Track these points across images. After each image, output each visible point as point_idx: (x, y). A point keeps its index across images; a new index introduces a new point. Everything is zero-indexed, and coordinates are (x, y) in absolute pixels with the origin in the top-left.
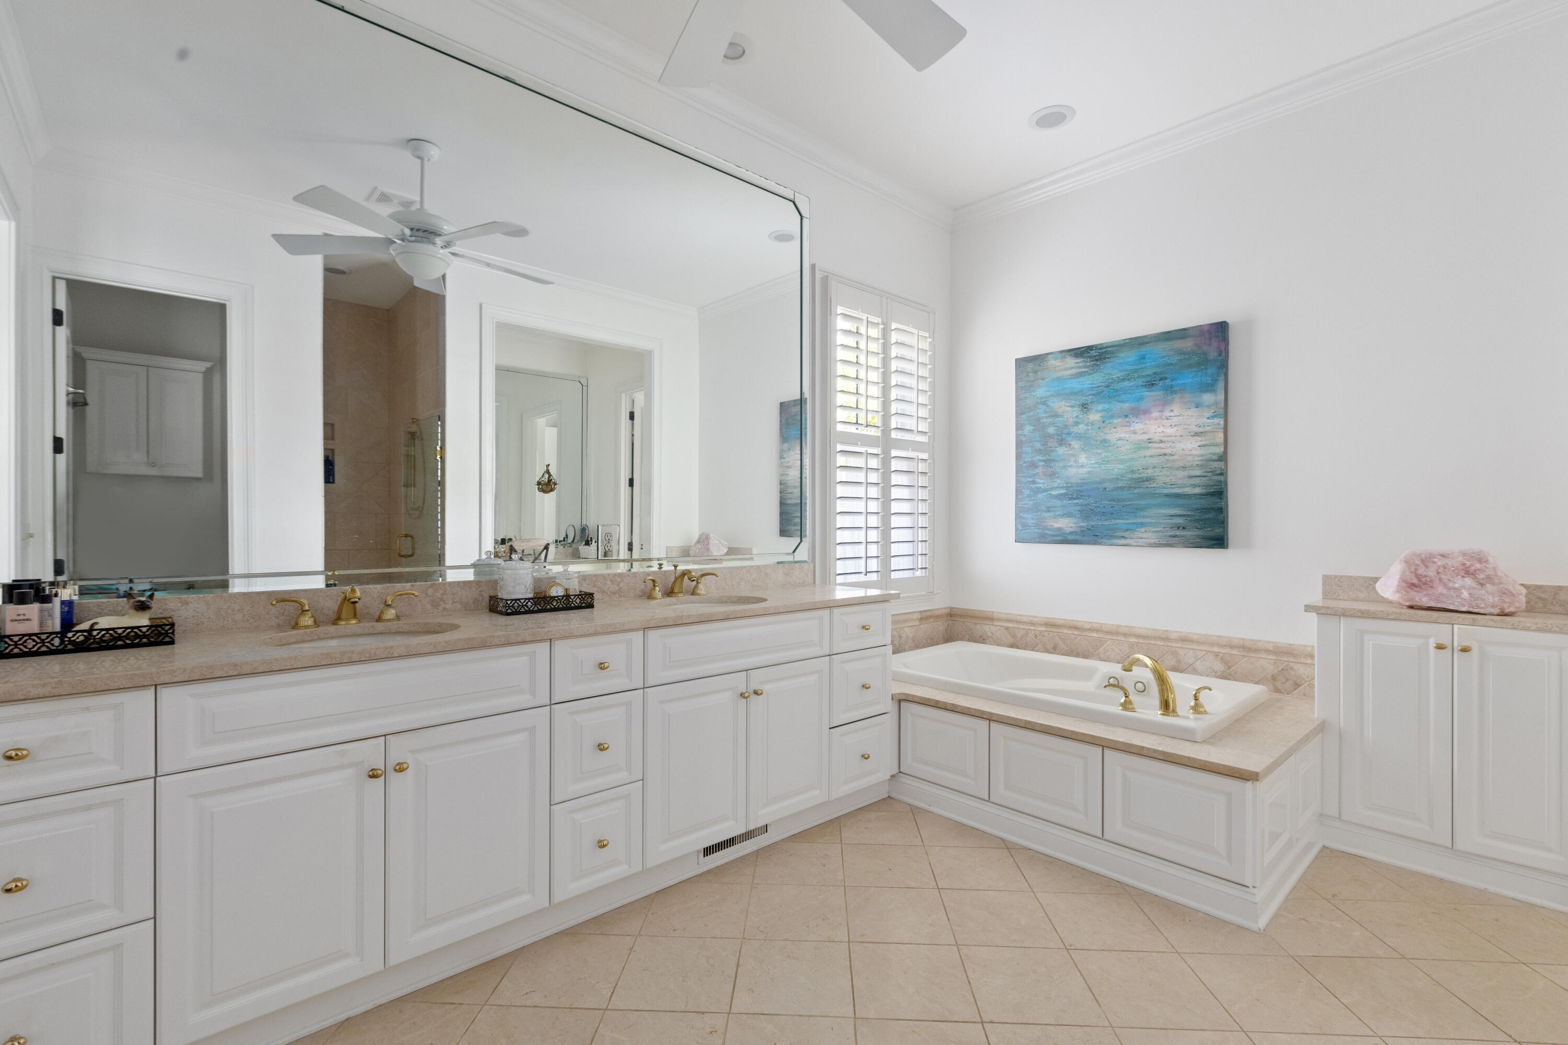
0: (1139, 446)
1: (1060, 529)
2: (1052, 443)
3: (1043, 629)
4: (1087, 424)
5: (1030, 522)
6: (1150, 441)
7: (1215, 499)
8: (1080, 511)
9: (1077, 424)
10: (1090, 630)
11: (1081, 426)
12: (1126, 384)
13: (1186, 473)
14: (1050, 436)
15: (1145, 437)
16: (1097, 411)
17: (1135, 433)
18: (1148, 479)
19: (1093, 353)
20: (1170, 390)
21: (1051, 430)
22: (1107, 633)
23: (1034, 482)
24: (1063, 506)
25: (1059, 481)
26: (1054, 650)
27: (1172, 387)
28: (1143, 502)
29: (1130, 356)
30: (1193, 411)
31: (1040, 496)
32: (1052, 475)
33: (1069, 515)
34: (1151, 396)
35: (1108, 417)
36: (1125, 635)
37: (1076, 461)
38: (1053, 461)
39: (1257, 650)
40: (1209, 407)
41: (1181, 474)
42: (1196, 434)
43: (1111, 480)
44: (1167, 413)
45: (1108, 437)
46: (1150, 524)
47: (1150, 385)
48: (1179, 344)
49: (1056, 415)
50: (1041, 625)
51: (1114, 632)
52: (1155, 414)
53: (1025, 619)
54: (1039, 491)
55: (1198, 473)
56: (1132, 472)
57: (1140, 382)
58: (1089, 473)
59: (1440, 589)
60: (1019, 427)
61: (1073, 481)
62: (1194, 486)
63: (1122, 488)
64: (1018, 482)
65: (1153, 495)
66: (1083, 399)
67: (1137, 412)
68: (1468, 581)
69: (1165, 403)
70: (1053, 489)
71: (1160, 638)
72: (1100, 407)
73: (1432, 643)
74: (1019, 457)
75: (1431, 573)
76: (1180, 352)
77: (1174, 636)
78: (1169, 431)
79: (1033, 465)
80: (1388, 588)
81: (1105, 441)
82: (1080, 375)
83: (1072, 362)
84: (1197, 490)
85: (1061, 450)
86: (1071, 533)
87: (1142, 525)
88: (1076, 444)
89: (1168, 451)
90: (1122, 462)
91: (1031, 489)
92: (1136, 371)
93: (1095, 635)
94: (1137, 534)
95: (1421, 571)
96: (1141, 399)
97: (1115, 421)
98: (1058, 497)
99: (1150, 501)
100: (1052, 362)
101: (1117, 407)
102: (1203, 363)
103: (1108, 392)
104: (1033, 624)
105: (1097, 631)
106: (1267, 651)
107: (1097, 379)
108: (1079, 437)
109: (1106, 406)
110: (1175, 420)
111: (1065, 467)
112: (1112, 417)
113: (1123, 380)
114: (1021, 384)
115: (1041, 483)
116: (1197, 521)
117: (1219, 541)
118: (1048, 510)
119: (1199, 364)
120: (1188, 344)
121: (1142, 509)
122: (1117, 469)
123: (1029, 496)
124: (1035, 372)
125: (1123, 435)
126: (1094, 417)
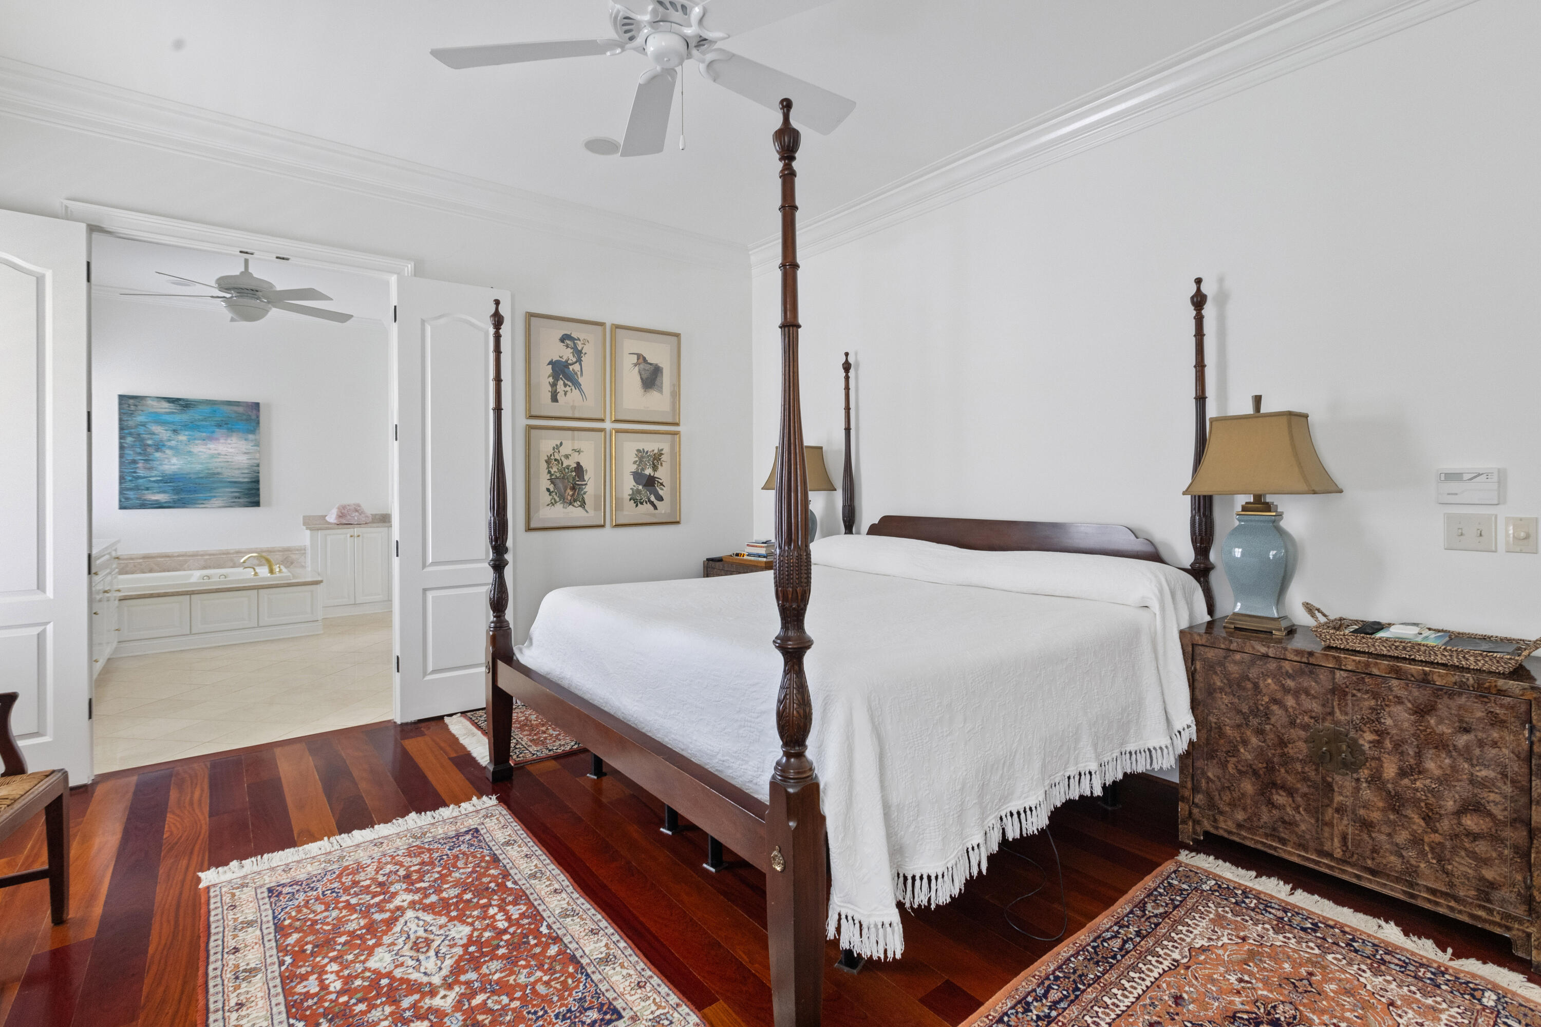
0: (212, 456)
1: (156, 500)
2: (149, 450)
3: (141, 561)
4: (177, 442)
5: (132, 497)
6: (219, 454)
7: (255, 484)
8: (173, 490)
9: (170, 440)
10: (178, 556)
11: (173, 442)
12: (204, 423)
13: (240, 471)
14: (149, 445)
15: (216, 452)
16: (184, 435)
17: (210, 449)
18: (218, 474)
19: (181, 402)
20: (231, 430)
21: (149, 442)
22: (189, 556)
23: (135, 472)
24: (160, 487)
25: (156, 472)
26: (151, 571)
27: (231, 429)
28: (215, 485)
29: (207, 409)
30: (243, 442)
31: (141, 481)
32: (151, 469)
33: (164, 492)
34: (219, 432)
35: (191, 440)
36: (202, 555)
37: (169, 462)
38: (150, 460)
39: (274, 552)
40: (252, 441)
41: (237, 472)
42: (245, 453)
43: (194, 473)
44: (229, 441)
45: (192, 450)
46: (219, 496)
47: (219, 426)
48: (235, 408)
49: (154, 434)
50: (140, 558)
51: (195, 555)
52: (222, 441)
53: (125, 557)
54: (139, 478)
55: (246, 471)
56: (209, 469)
57: (213, 423)
58: (179, 469)
59: (349, 517)
60: (121, 437)
61: (167, 472)
62: (245, 478)
63: (202, 478)
64: (121, 472)
65: (221, 482)
66: (174, 427)
67: (211, 439)
68: (357, 514)
69: (228, 436)
70: (151, 477)
71: (224, 554)
72: (187, 433)
73: (348, 536)
74: (121, 456)
75: (346, 512)
76: (236, 412)
77: (232, 551)
78: (230, 450)
79: (134, 462)
80: (332, 518)
81: (190, 452)
82: (173, 413)
83: (166, 405)
84: (246, 480)
85: (158, 455)
86: (166, 502)
87: (215, 497)
88: (168, 452)
89: (230, 460)
90: (202, 464)
91: (133, 477)
92: (210, 417)
93: (181, 558)
94: (212, 502)
95: (343, 511)
96: (213, 432)
97: (197, 442)
98: (154, 481)
99: (219, 485)
100: (150, 402)
101: (198, 434)
102: (249, 420)
103: (191, 426)
104: (132, 559)
105: (182, 556)
106: (279, 551)
107: (185, 417)
108: (171, 448)
109: (191, 433)
110: (234, 445)
111: (161, 464)
112: (195, 439)
113: (202, 421)
114: (122, 411)
115: (141, 473)
116: (247, 494)
117: (257, 504)
118: (147, 489)
119: (247, 420)
120: (241, 409)
121: (215, 489)
122: (198, 467)
123: (130, 481)
124: (136, 406)
125: (202, 450)
126: (182, 437)
